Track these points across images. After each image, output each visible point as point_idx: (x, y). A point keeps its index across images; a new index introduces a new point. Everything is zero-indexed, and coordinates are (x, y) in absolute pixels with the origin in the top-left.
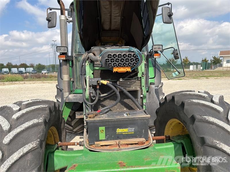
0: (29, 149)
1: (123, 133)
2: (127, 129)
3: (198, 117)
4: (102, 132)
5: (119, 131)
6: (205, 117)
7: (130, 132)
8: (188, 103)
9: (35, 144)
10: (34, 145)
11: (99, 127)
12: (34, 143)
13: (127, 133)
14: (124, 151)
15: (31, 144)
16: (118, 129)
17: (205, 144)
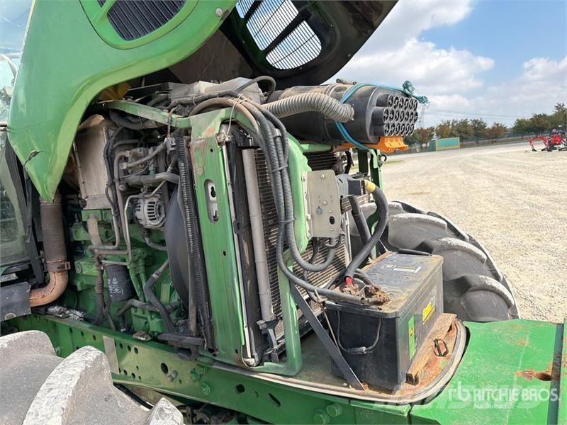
1: (428, 318)
2: (430, 303)
3: (435, 243)
4: (412, 334)
5: (425, 314)
6: (443, 239)
7: (432, 309)
11: (409, 322)
13: (430, 315)
16: (424, 310)
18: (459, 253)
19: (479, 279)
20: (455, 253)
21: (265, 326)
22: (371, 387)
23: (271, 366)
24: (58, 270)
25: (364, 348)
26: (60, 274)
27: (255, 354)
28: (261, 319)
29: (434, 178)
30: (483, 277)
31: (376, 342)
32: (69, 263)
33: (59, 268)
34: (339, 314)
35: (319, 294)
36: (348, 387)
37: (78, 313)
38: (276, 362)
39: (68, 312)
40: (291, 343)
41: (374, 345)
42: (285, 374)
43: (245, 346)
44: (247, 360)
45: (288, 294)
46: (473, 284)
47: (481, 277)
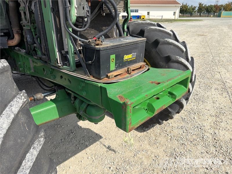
0: (20, 106)
1: (128, 60)
2: (131, 55)
3: (161, 40)
4: (113, 61)
5: (126, 57)
6: (166, 39)
7: (133, 58)
8: (148, 30)
9: (23, 97)
10: (24, 99)
11: (111, 56)
12: (21, 96)
13: (131, 59)
14: (135, 76)
15: (18, 99)
16: (125, 55)
17: (171, 61)
18: (172, 46)
19: (176, 57)
20: (170, 46)
21: (65, 53)
22: (93, 77)
23: (66, 67)
24: (17, 33)
25: (90, 62)
26: (17, 34)
27: (61, 63)
28: (64, 50)
29: (212, 29)
30: (179, 57)
31: (94, 59)
32: (20, 31)
33: (16, 32)
34: (84, 49)
35: (79, 40)
36: (87, 76)
37: (24, 50)
38: (67, 66)
39: (21, 50)
40: (71, 59)
41: (93, 61)
42: (70, 70)
43: (57, 59)
44: (58, 64)
45: (69, 39)
46: (172, 59)
47: (177, 57)
